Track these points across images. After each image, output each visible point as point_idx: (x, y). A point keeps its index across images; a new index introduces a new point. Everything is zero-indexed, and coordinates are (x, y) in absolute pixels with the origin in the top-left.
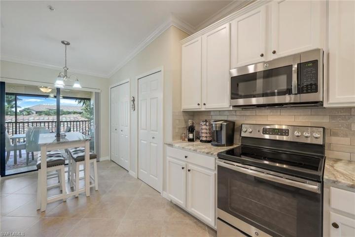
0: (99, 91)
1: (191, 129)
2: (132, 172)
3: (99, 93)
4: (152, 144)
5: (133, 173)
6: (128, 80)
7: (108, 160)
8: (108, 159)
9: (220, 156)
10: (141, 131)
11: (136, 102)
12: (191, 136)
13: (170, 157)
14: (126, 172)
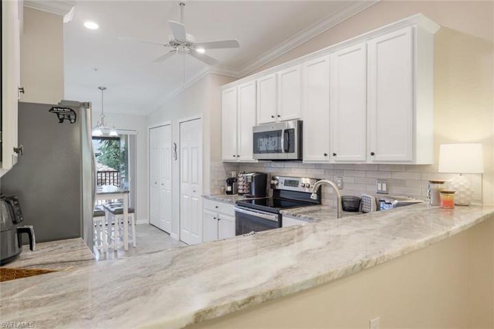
0: (135, 133)
1: (231, 181)
2: (174, 234)
3: (134, 136)
4: (194, 199)
5: (174, 236)
6: (169, 122)
7: (146, 224)
8: (146, 222)
9: (239, 204)
10: (183, 185)
11: (178, 150)
12: (229, 189)
13: (207, 209)
14: (168, 235)
